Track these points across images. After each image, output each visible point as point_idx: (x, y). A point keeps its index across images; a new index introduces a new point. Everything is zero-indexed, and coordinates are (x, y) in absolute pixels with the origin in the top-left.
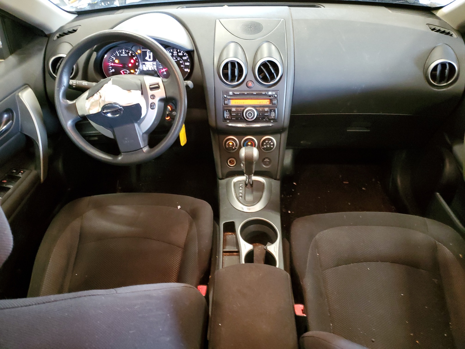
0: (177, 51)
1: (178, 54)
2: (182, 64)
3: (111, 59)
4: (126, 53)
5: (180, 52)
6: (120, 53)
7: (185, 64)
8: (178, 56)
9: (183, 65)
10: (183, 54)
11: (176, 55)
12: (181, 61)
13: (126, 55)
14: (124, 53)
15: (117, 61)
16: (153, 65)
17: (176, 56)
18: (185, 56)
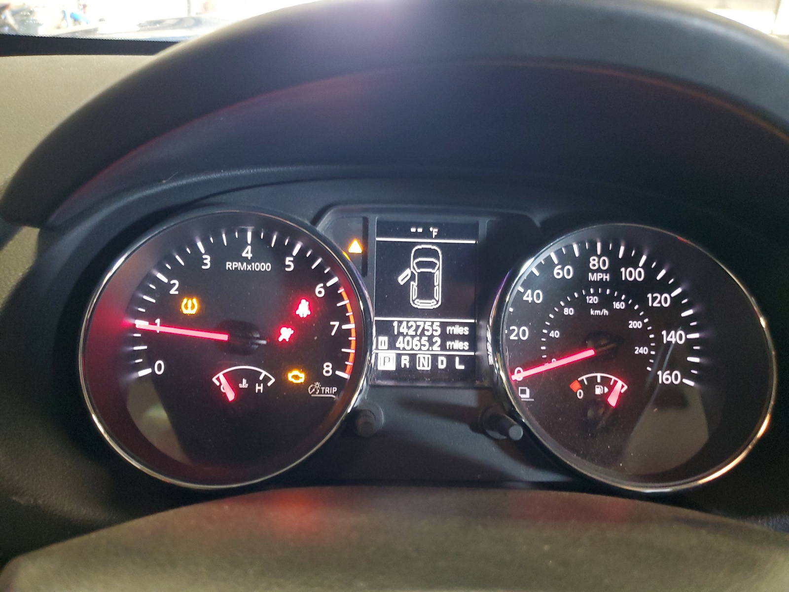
0: (611, 254)
1: (614, 270)
2: (641, 337)
3: (150, 293)
4: (262, 250)
5: (633, 262)
6: (220, 254)
7: (659, 338)
8: (617, 284)
9: (645, 342)
10: (650, 273)
11: (607, 277)
12: (636, 317)
13: (266, 267)
14: (247, 253)
15: (190, 306)
16: (446, 337)
17: (601, 283)
18: (664, 287)
